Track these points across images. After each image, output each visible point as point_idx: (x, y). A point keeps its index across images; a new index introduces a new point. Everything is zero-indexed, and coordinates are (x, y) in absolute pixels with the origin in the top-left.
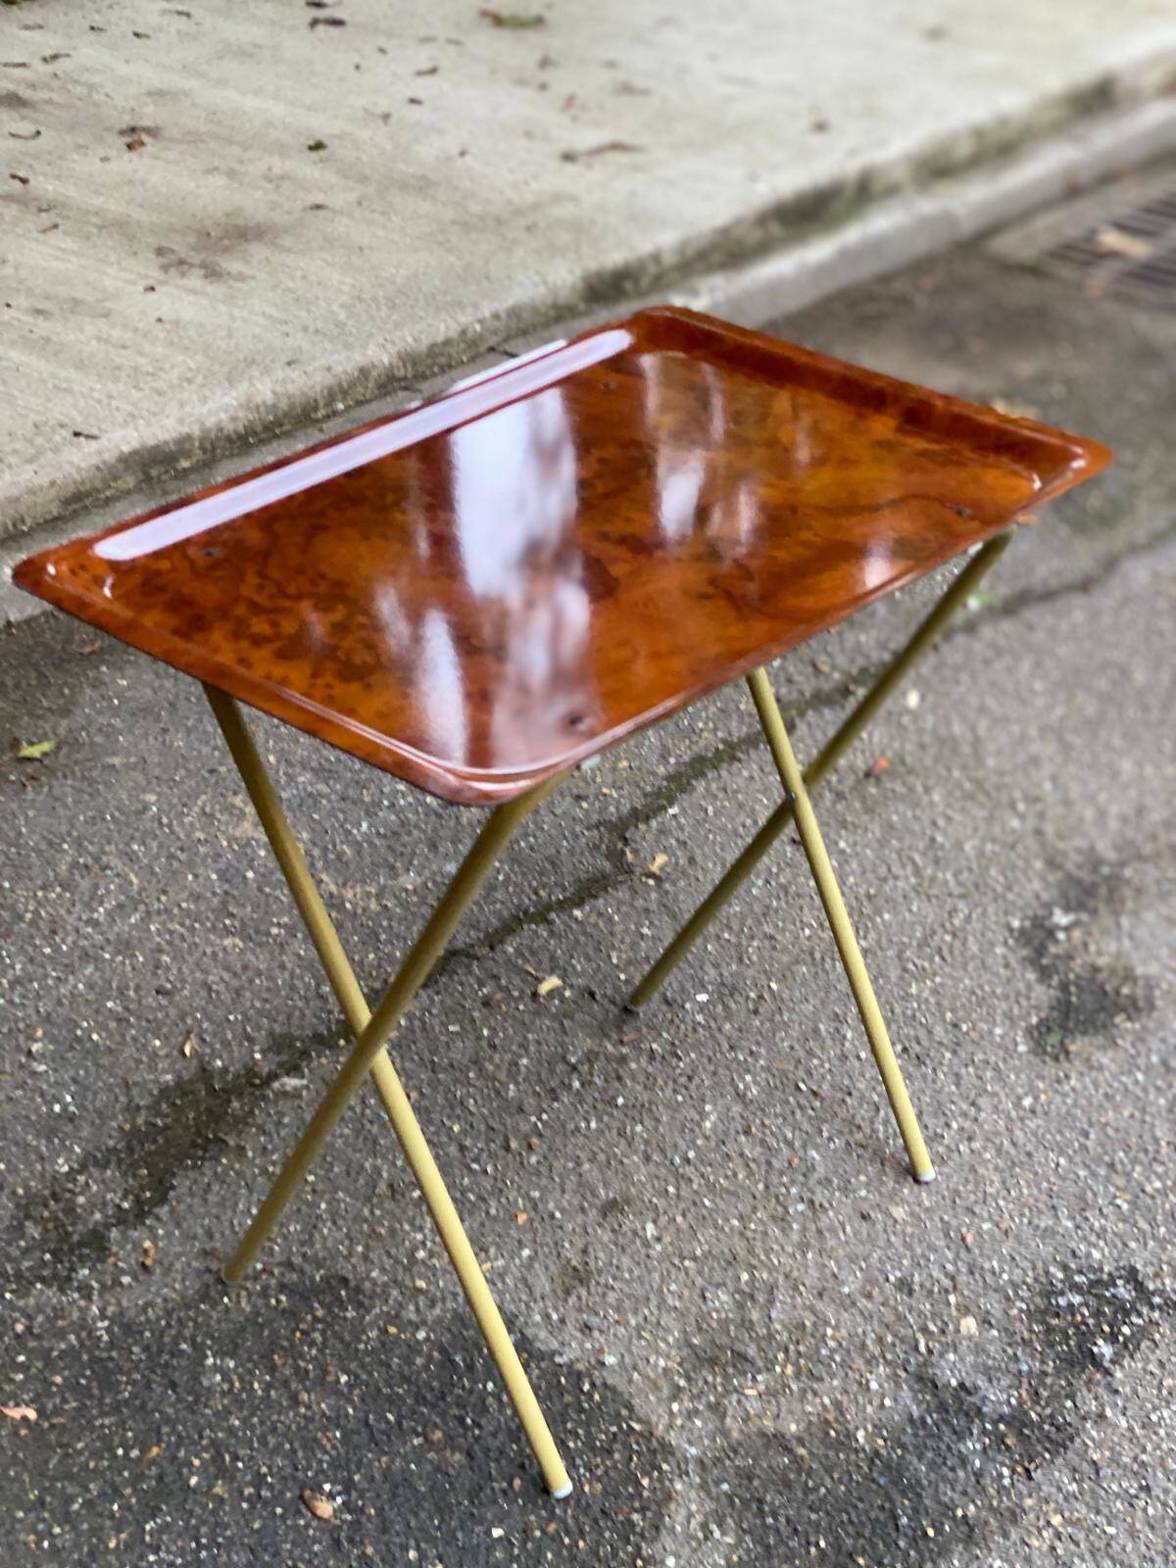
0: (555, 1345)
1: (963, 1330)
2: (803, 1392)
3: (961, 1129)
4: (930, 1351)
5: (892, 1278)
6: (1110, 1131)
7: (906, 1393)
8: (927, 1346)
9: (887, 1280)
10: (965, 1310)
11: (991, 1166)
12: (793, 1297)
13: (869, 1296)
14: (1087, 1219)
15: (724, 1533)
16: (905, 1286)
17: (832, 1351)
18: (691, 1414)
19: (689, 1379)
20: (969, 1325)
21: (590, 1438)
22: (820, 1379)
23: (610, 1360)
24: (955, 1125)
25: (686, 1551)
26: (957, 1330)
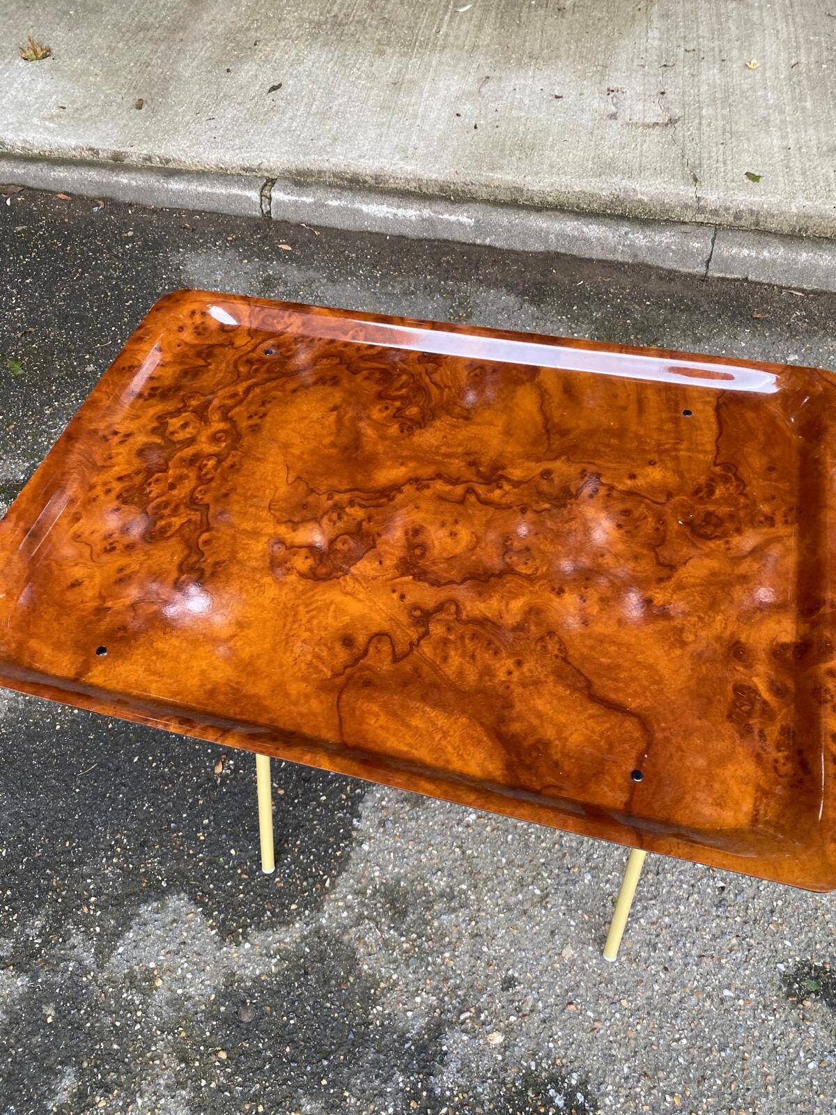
0: (365, 814)
1: (490, 1037)
2: (395, 961)
3: (671, 959)
4: (463, 1023)
5: (510, 972)
6: (739, 1065)
7: (422, 1022)
8: (466, 1019)
9: (508, 970)
10: (508, 1031)
11: (649, 993)
12: (464, 920)
13: (489, 964)
14: (638, 1081)
15: (276, 965)
16: (509, 983)
17: (434, 963)
18: (348, 907)
19: (373, 895)
20: (497, 1039)
21: (310, 865)
22: (408, 966)
23: (366, 847)
24: (671, 953)
25: (257, 950)
26: (488, 1033)
